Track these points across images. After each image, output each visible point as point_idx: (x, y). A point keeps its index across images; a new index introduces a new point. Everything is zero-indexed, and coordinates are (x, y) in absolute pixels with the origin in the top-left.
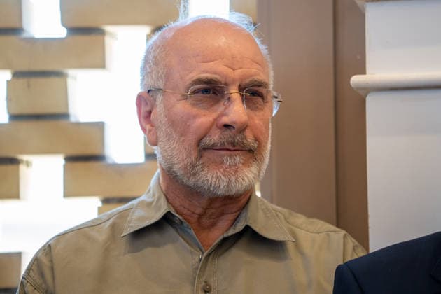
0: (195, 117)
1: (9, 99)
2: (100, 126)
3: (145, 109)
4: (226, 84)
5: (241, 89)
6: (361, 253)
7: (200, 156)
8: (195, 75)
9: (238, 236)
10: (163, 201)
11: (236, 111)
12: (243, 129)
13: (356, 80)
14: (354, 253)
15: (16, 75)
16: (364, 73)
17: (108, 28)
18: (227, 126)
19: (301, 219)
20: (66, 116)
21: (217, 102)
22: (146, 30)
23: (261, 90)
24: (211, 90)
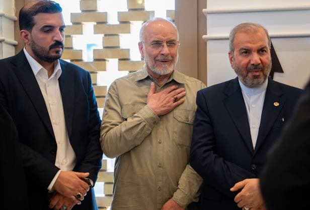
0: (153, 51)
1: (103, 42)
2: (128, 50)
3: (141, 47)
4: (162, 42)
5: (167, 43)
6: (206, 87)
7: (155, 63)
8: (153, 39)
9: (170, 82)
10: (147, 73)
11: (166, 50)
12: (167, 55)
13: (204, 36)
14: (204, 87)
15: (105, 35)
16: (206, 34)
17: (131, 22)
18: (162, 54)
19: (188, 77)
20: (118, 47)
21: (160, 46)
22: (142, 22)
23: (174, 42)
24: (158, 43)
